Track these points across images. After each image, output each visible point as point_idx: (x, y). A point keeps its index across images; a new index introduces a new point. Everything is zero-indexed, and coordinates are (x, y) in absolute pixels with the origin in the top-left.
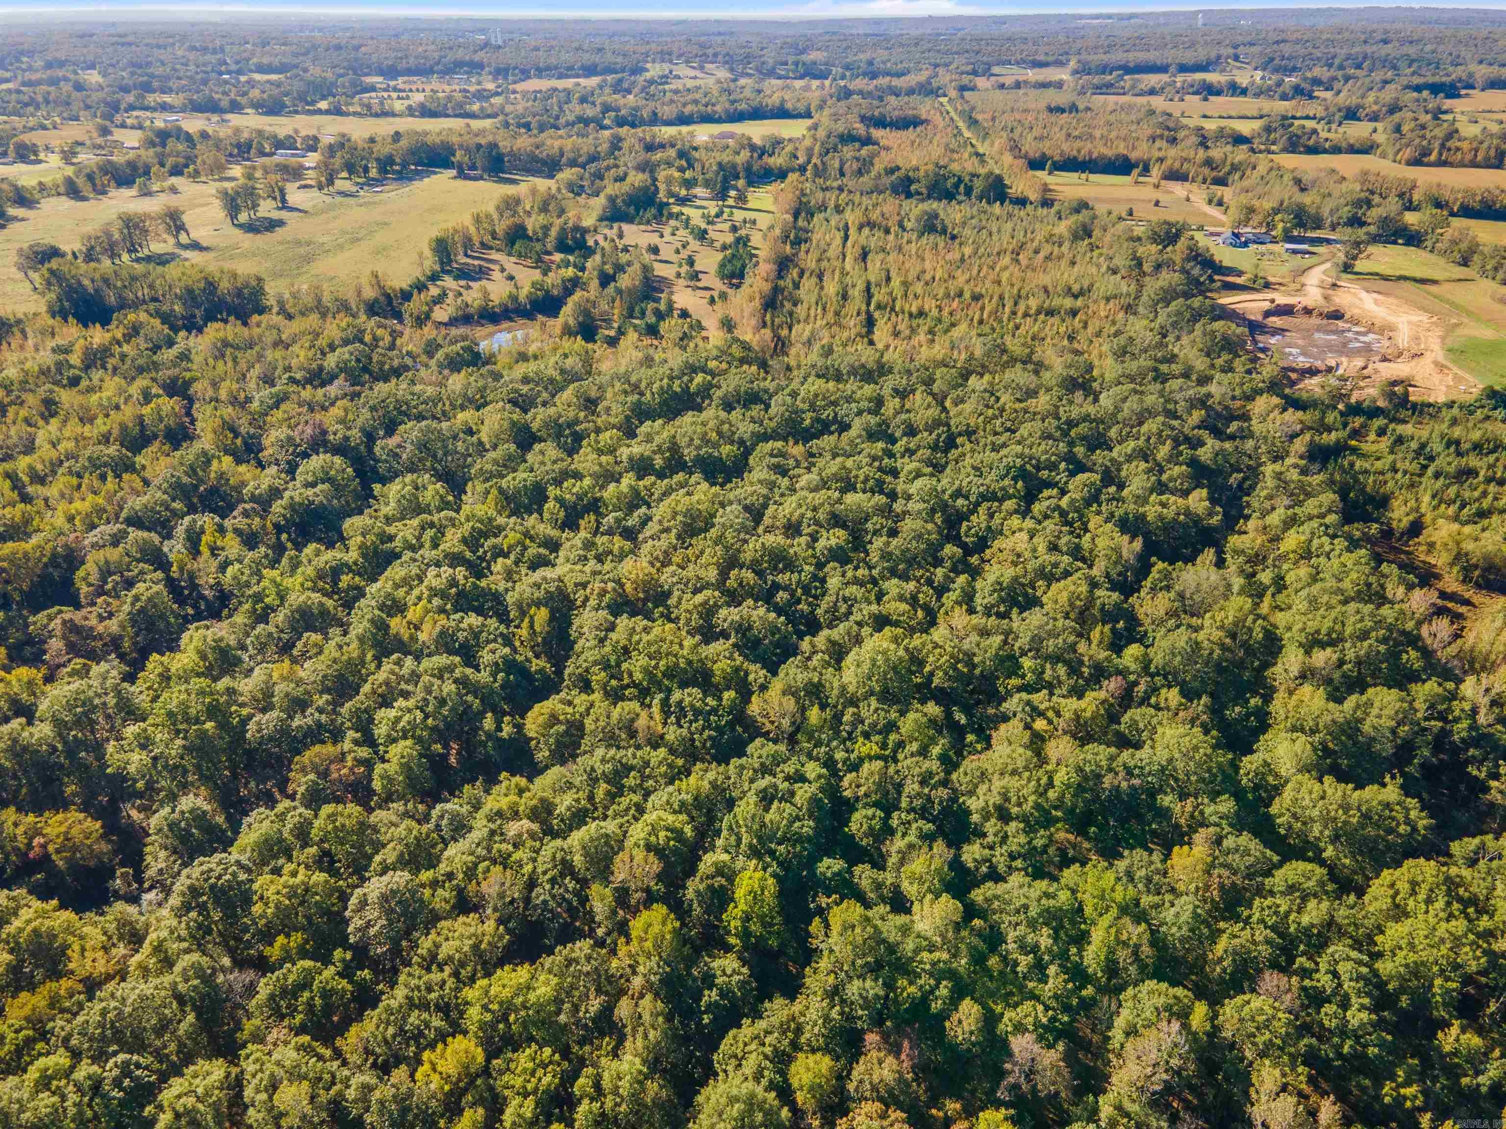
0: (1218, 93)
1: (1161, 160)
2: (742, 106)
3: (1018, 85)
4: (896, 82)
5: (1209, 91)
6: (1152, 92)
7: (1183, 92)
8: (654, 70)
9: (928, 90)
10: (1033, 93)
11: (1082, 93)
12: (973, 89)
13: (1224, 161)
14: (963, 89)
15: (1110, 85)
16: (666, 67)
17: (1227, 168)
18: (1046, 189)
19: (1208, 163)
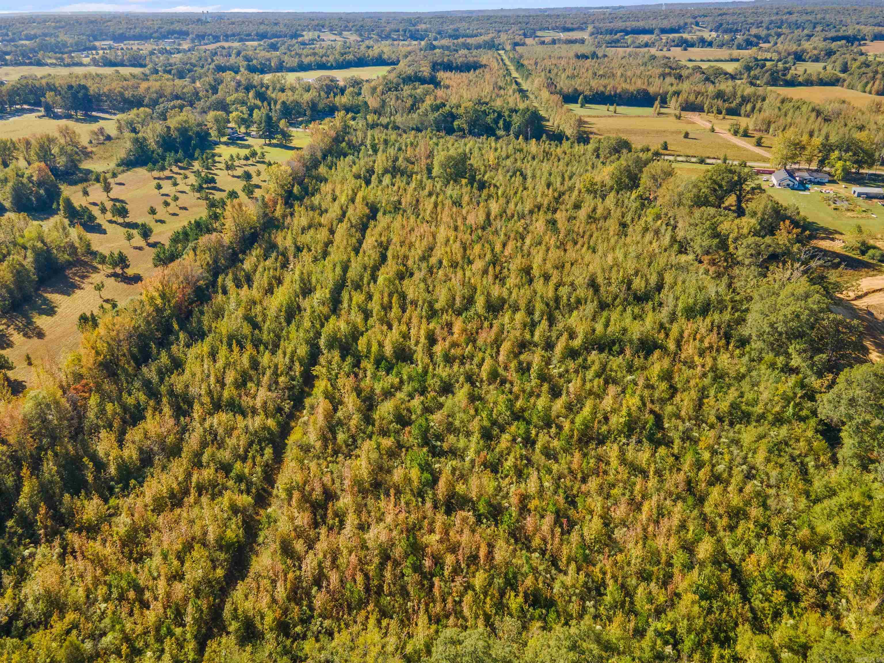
0: (692, 45)
1: (677, 93)
2: (350, 57)
3: (554, 42)
4: (469, 41)
5: (686, 44)
6: (646, 45)
7: (669, 45)
8: (308, 35)
9: (491, 45)
10: (564, 46)
11: (599, 45)
12: (524, 44)
13: (734, 94)
14: (516, 44)
15: (618, 41)
16: (316, 33)
17: (738, 100)
18: (581, 122)
19: (720, 95)
